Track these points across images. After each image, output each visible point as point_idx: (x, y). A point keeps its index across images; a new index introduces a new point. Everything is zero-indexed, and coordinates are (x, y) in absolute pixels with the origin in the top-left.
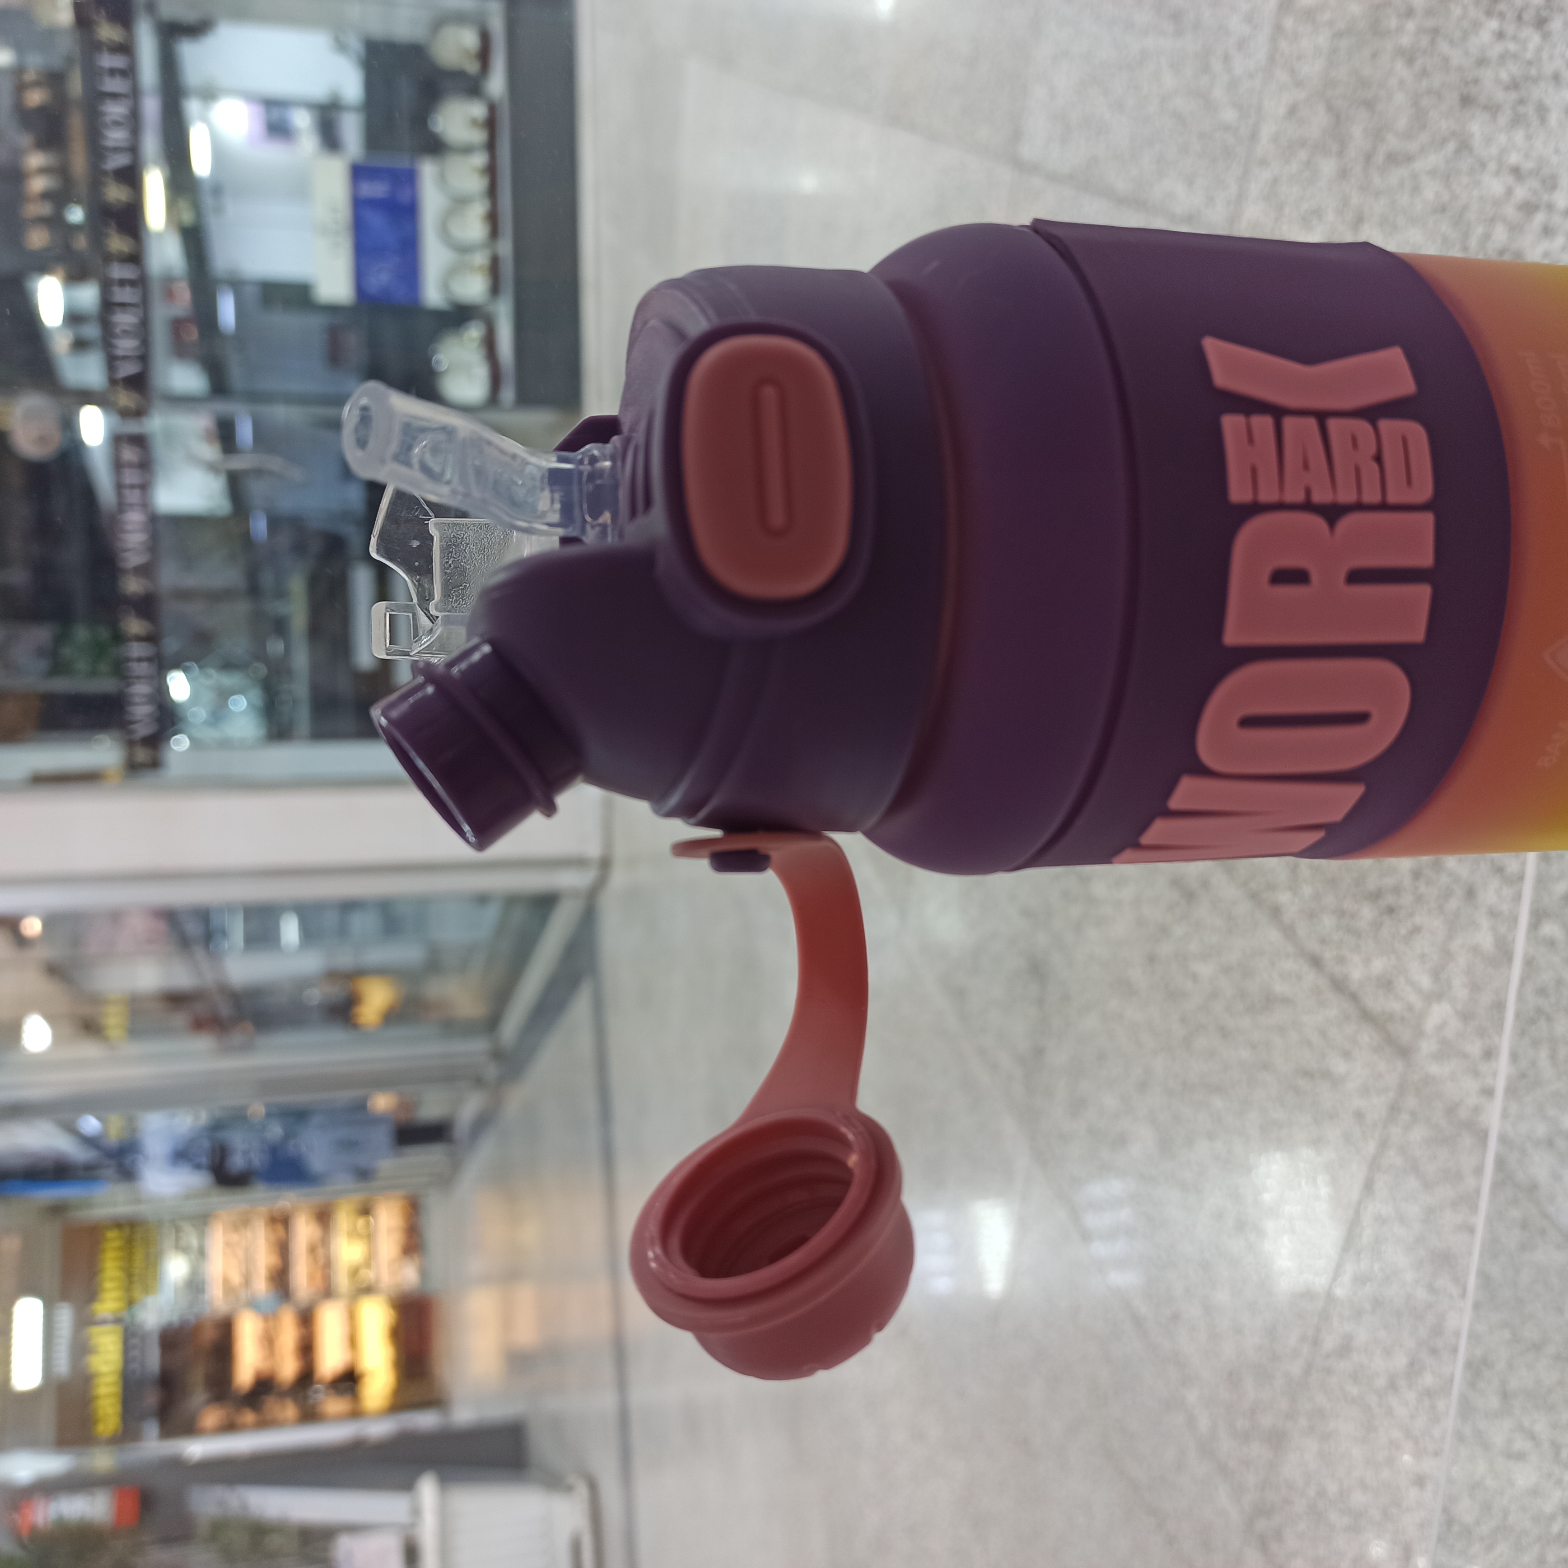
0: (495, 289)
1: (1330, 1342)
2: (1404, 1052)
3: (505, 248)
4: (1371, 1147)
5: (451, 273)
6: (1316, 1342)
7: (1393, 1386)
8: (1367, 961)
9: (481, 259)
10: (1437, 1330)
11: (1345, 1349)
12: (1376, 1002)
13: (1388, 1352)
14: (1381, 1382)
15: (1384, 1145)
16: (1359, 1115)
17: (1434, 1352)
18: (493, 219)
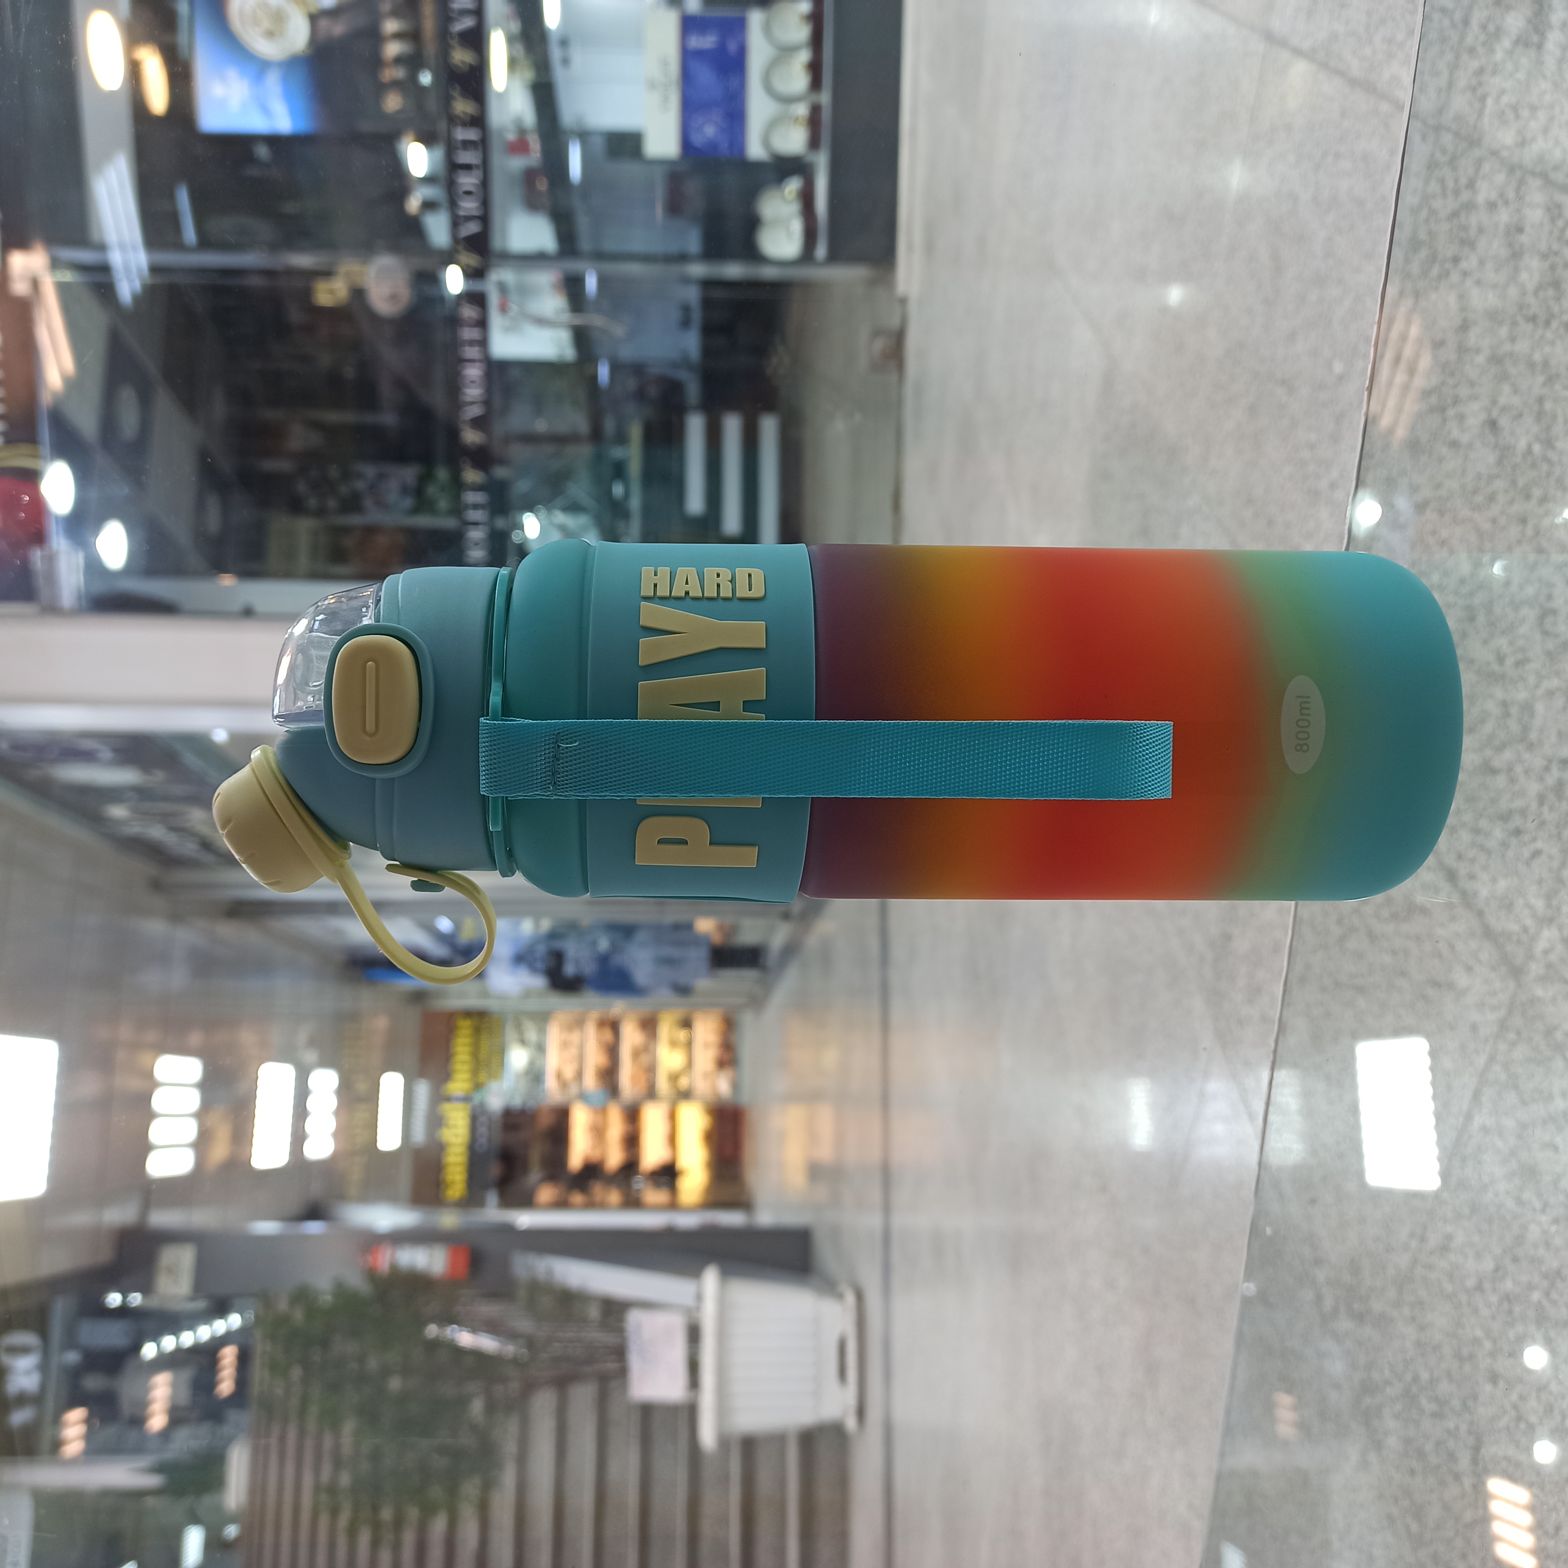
0: (814, 143)
1: (1434, 1240)
2: (1517, 972)
3: (825, 98)
4: (1482, 1060)
5: (773, 124)
6: (1423, 1239)
7: (1479, 1288)
8: (1494, 880)
9: (802, 110)
10: (1520, 1240)
11: (1444, 1249)
12: (1500, 922)
13: (1478, 1256)
14: (1471, 1283)
15: (1492, 1059)
16: (1474, 1028)
17: (1515, 1260)
18: (815, 68)
